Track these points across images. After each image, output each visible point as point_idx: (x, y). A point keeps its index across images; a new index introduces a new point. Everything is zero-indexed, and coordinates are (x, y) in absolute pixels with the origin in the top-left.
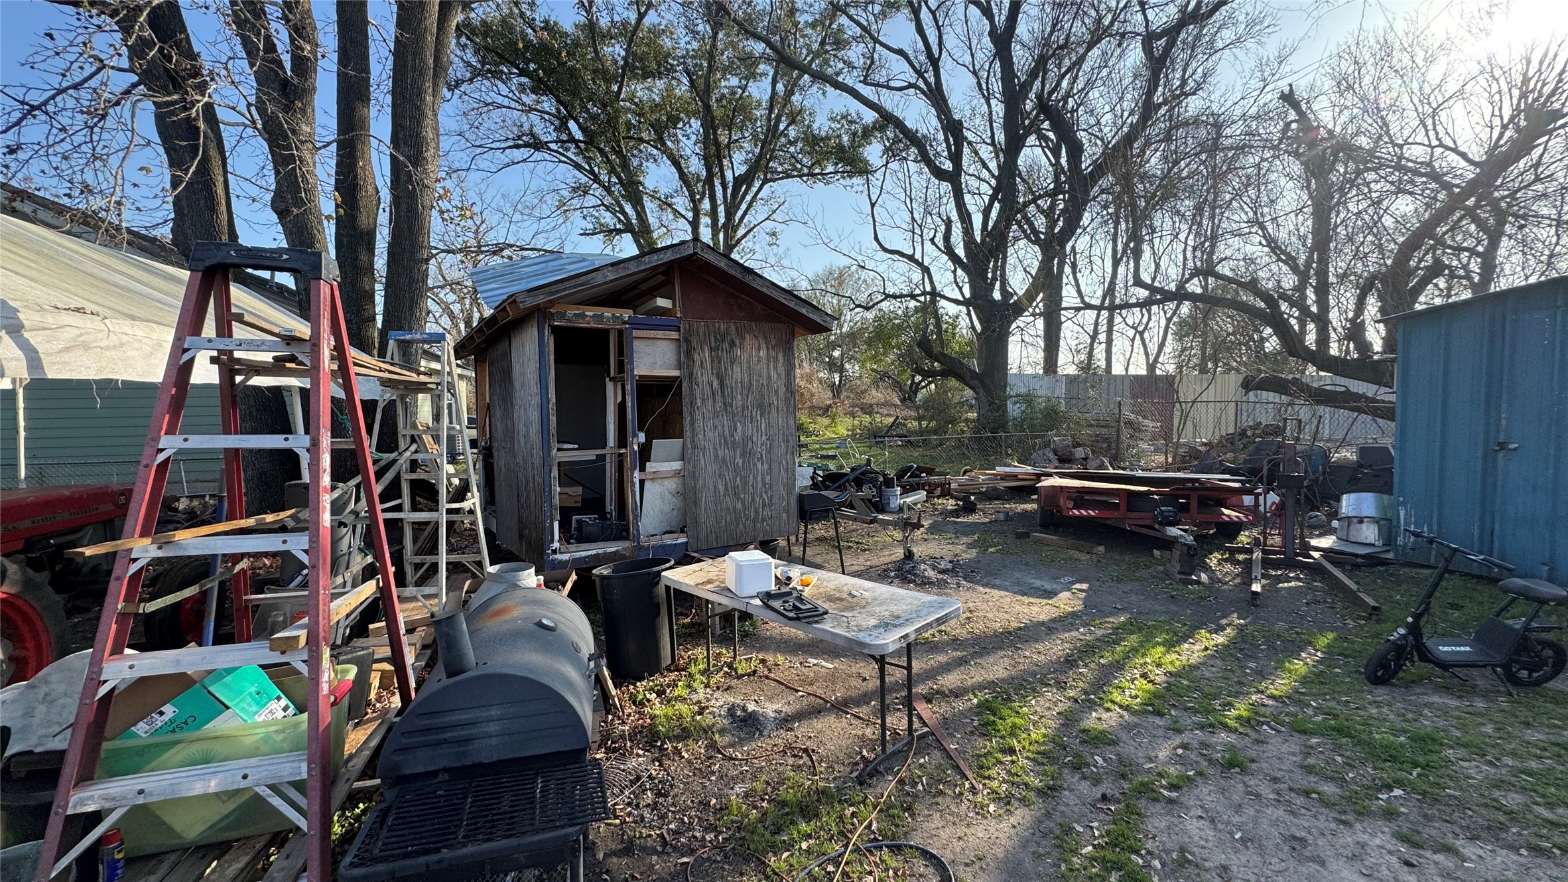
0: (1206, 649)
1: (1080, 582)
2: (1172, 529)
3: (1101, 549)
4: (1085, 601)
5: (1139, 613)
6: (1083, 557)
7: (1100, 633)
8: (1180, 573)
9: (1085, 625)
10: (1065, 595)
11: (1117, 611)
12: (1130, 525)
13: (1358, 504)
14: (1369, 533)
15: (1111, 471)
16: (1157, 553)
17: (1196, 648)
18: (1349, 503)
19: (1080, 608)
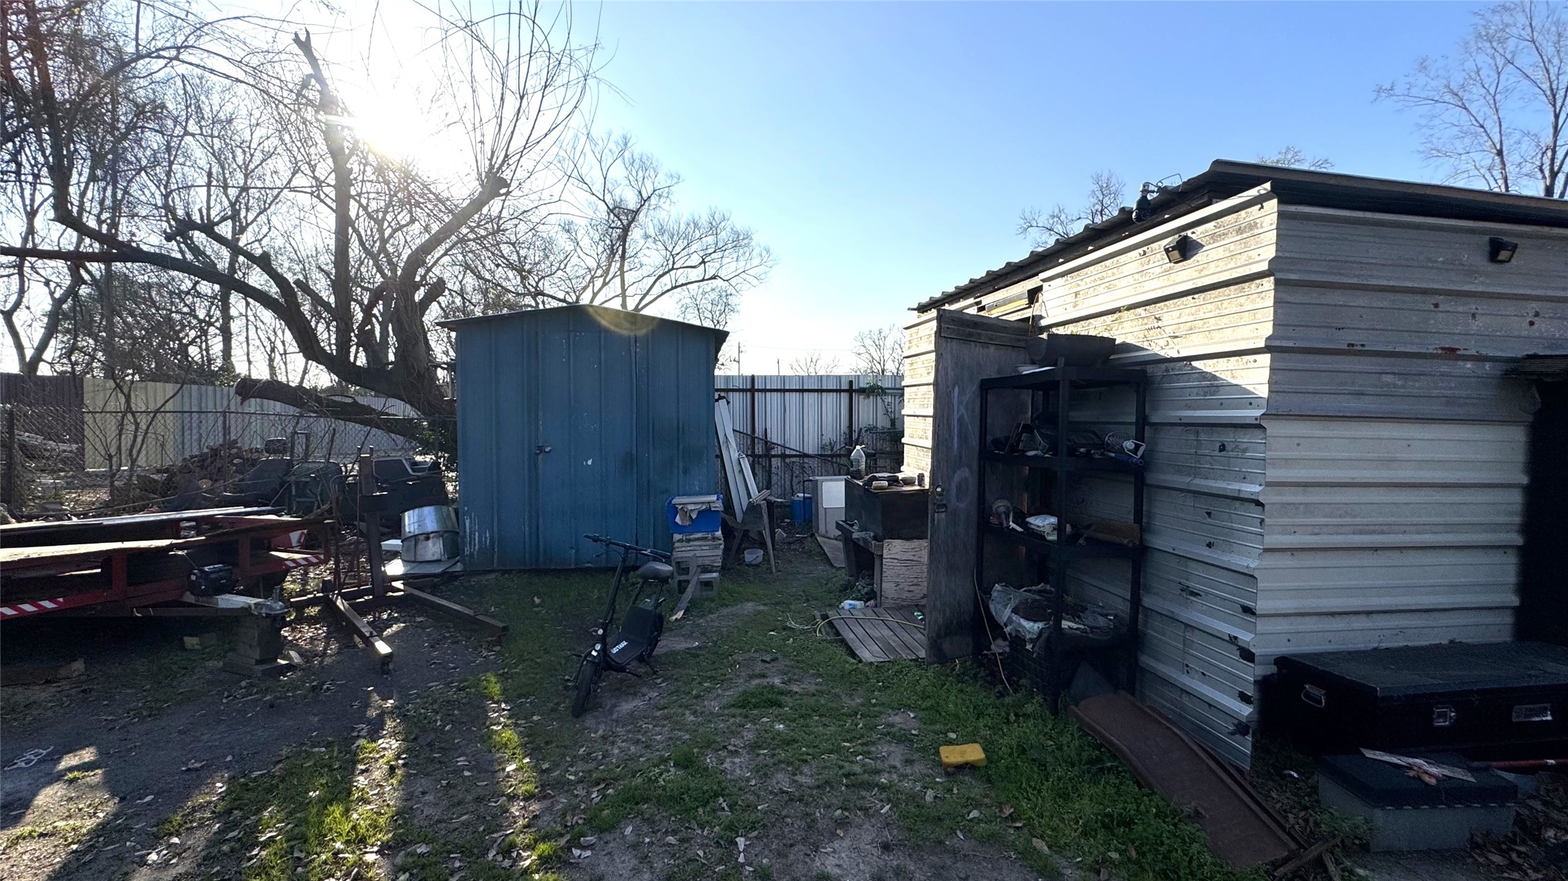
0: (392, 769)
1: (71, 749)
2: (227, 596)
3: (78, 666)
4: (112, 785)
5: (240, 758)
6: (40, 694)
7: (198, 840)
8: (258, 662)
9: (153, 841)
10: (48, 797)
11: (197, 779)
12: (139, 609)
13: (421, 522)
14: (433, 549)
15: (15, 525)
16: (191, 642)
17: (377, 775)
18: (411, 521)
19: (111, 807)
